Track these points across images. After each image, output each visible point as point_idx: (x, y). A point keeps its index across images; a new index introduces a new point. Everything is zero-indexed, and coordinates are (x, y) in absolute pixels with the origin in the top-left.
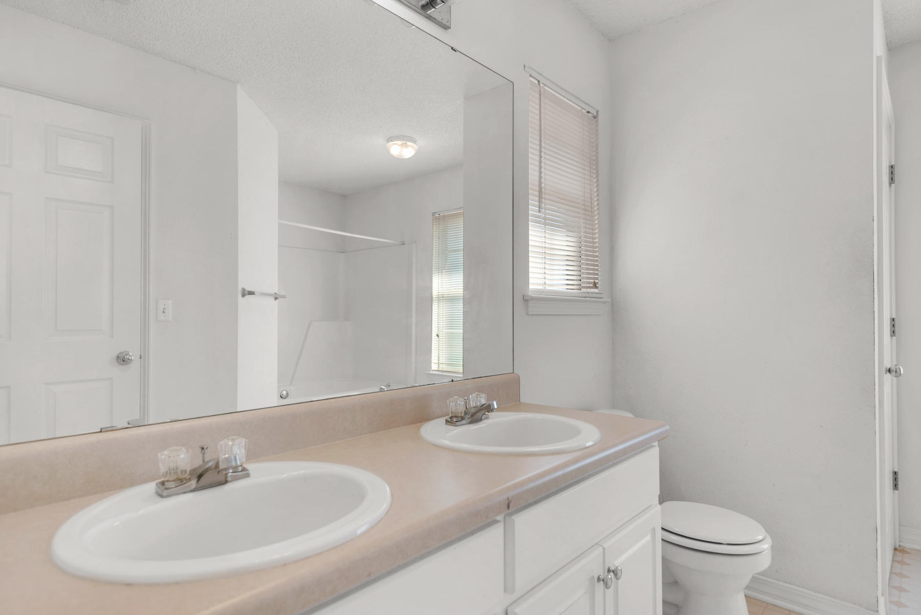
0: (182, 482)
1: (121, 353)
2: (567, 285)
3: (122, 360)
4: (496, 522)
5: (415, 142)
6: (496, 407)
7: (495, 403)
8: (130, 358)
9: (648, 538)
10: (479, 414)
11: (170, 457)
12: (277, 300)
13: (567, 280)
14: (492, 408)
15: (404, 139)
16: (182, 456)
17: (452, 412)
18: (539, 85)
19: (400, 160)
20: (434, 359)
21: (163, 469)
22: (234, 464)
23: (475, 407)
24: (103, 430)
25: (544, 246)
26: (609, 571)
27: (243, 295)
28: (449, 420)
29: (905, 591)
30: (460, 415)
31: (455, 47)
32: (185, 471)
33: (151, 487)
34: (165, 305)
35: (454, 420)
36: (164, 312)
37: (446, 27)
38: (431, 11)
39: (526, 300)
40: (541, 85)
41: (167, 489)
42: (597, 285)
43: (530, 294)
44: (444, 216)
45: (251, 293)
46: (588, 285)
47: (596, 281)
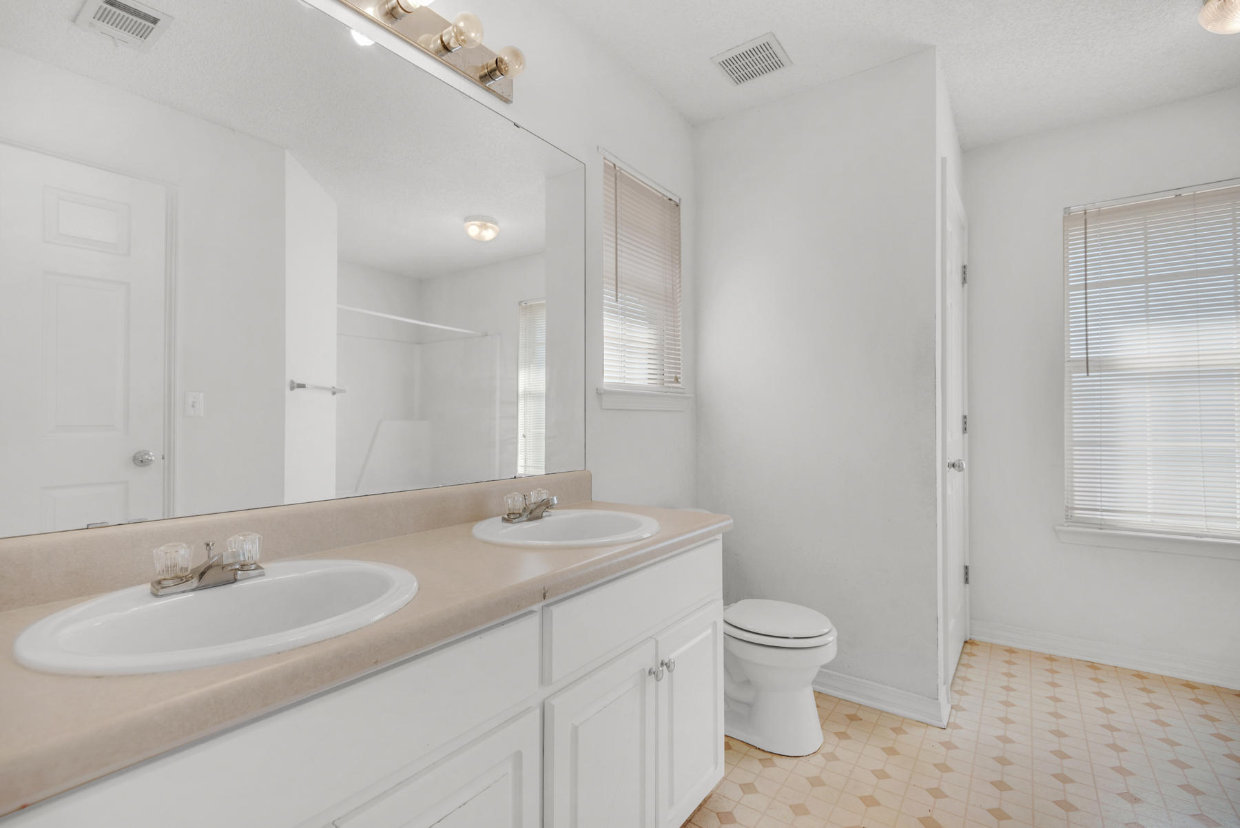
0: (182, 580)
1: (139, 452)
2: (649, 379)
3: (141, 461)
4: (531, 612)
5: (496, 223)
6: (556, 502)
7: (555, 498)
8: (150, 458)
9: (710, 631)
10: (538, 512)
11: (166, 553)
12: (336, 395)
13: (649, 374)
14: (551, 504)
15: (485, 221)
16: (182, 552)
17: (509, 510)
18: (615, 168)
19: (479, 242)
20: (521, 462)
21: (159, 567)
22: (242, 558)
23: (535, 503)
24: (90, 527)
25: (621, 337)
26: (662, 664)
27: (292, 388)
28: (506, 517)
29: (969, 680)
30: (518, 512)
31: (517, 123)
32: (186, 569)
33: (147, 587)
34: (194, 398)
35: (510, 518)
36: (193, 406)
37: (507, 101)
38: (491, 84)
39: (600, 393)
40: (617, 168)
41: (163, 588)
42: (679, 380)
43: (605, 388)
44: (531, 306)
45: (302, 386)
46: (669, 380)
47: (678, 376)
